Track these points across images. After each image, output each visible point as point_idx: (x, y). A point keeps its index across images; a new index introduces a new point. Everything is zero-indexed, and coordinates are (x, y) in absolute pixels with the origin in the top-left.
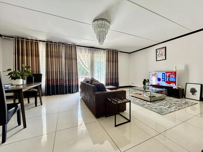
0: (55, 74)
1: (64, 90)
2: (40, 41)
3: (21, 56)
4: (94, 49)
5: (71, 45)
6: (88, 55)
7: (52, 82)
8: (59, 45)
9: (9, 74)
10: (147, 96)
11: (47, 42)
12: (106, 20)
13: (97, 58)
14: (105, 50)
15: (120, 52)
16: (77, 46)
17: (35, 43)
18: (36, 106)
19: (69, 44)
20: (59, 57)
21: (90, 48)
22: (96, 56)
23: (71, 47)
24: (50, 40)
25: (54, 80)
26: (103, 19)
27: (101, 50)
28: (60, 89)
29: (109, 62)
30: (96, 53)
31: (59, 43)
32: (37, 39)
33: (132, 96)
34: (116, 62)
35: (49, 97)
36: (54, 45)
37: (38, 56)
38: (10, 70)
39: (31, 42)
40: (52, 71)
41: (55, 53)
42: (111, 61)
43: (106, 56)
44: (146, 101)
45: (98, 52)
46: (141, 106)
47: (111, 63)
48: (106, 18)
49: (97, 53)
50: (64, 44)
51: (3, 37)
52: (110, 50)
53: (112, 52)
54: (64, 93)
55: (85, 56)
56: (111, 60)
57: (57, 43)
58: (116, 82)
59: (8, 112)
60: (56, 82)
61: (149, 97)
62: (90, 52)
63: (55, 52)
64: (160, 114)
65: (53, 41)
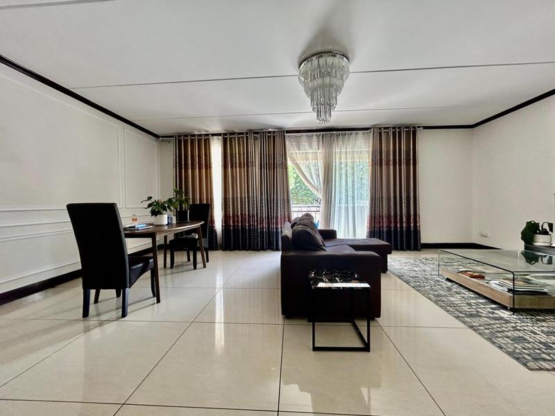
0: (239, 203)
1: (258, 241)
2: (213, 135)
3: (183, 170)
4: (335, 132)
5: (274, 132)
6: (316, 153)
7: (234, 222)
8: (247, 138)
9: (150, 206)
10: (499, 288)
11: (225, 134)
12: (331, 52)
13: (343, 156)
14: (369, 131)
15: (425, 128)
16: (288, 132)
17: (205, 140)
18: (195, 268)
19: (270, 130)
20: (248, 164)
21: (321, 133)
22: (341, 152)
23: (274, 137)
24: (230, 130)
25: (238, 216)
26: (319, 54)
27: (357, 134)
28: (250, 239)
29: (381, 165)
30: (340, 143)
31: (247, 133)
32: (207, 131)
33: (448, 280)
34: (408, 164)
35: (229, 253)
36: (239, 138)
37: (210, 167)
38: (151, 198)
39: (198, 140)
40: (235, 196)
41: (240, 157)
42: (391, 163)
43: (371, 150)
44: (493, 306)
45: (346, 138)
46: (457, 317)
47: (392, 167)
48: (330, 48)
49: (343, 143)
50: (257, 133)
51: (161, 138)
52: (385, 128)
53: (394, 133)
54: (257, 247)
55: (310, 156)
56: (391, 158)
57: (242, 133)
58: (408, 226)
59: (130, 269)
60: (242, 221)
61: (510, 290)
62: (321, 143)
63: (239, 154)
64: (520, 362)
65: (237, 131)
